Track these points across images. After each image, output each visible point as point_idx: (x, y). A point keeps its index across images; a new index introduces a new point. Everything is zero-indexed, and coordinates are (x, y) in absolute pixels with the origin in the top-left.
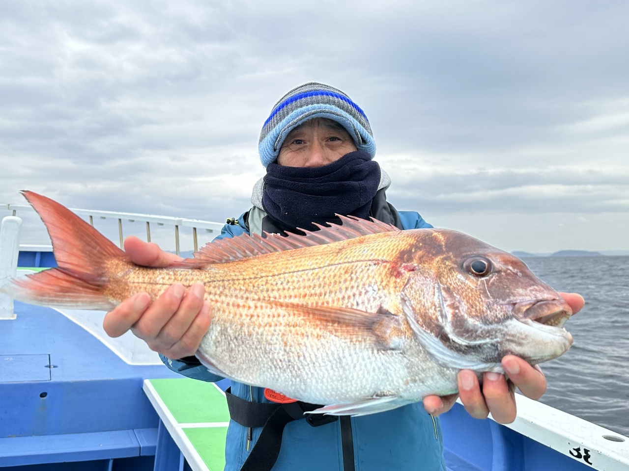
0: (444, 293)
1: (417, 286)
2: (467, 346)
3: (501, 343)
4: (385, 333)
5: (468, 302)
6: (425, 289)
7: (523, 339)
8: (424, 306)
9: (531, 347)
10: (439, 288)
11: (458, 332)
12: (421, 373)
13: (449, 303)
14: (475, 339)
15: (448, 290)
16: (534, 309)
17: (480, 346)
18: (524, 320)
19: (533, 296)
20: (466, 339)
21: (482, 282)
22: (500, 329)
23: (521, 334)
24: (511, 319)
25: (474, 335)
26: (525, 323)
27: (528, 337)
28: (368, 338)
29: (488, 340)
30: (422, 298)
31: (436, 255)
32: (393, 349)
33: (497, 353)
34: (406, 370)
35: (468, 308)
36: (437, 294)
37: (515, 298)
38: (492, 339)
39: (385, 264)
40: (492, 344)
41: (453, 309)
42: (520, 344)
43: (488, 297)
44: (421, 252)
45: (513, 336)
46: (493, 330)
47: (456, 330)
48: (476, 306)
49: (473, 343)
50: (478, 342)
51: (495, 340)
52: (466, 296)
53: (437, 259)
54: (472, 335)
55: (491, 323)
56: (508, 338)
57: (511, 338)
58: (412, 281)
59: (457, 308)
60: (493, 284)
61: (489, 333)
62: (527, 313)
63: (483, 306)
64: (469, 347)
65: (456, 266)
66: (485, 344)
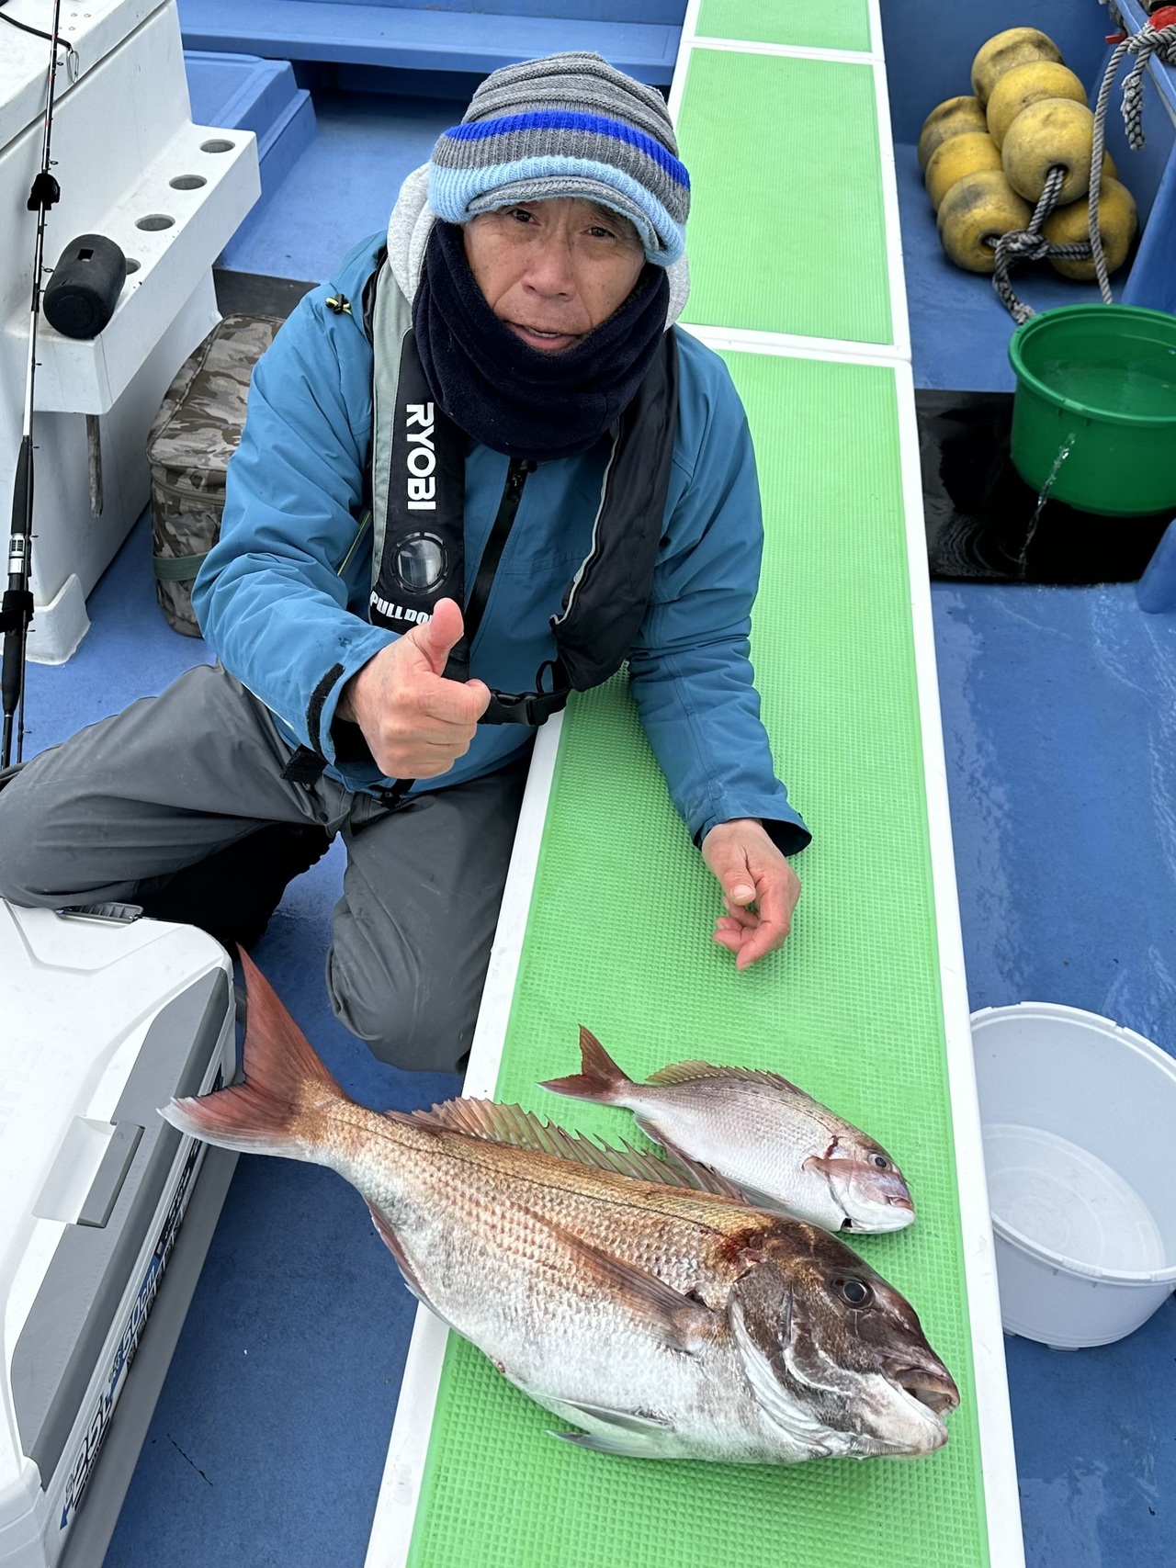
0: (795, 1306)
1: (759, 1283)
2: (804, 1386)
3: (852, 1400)
4: (688, 1326)
5: (825, 1330)
6: (770, 1292)
7: (883, 1406)
8: (763, 1311)
9: (890, 1422)
10: (790, 1298)
11: (800, 1362)
12: (714, 1400)
13: (798, 1320)
14: (819, 1382)
15: (802, 1305)
16: (913, 1374)
17: (822, 1393)
18: (892, 1381)
19: (915, 1359)
20: (807, 1375)
21: (852, 1313)
22: (857, 1380)
23: (883, 1398)
24: (877, 1373)
25: (819, 1375)
26: (893, 1386)
27: (891, 1407)
28: (660, 1324)
29: (836, 1389)
30: (762, 1301)
31: (799, 1253)
32: (688, 1353)
33: (841, 1413)
34: (696, 1389)
35: (823, 1337)
36: (785, 1304)
37: (890, 1351)
38: (842, 1389)
39: (718, 1236)
40: (839, 1397)
41: (802, 1330)
42: (876, 1412)
43: (854, 1335)
44: (776, 1242)
45: (872, 1396)
46: (846, 1376)
47: (798, 1359)
48: (835, 1339)
49: (814, 1385)
50: (822, 1387)
51: (847, 1393)
52: (825, 1322)
53: (798, 1260)
54: (817, 1373)
55: (848, 1368)
56: (864, 1396)
57: (868, 1399)
58: (753, 1275)
59: (809, 1332)
60: (866, 1321)
61: (840, 1381)
62: (898, 1376)
63: (843, 1343)
64: (807, 1388)
65: (822, 1279)
66: (831, 1393)
